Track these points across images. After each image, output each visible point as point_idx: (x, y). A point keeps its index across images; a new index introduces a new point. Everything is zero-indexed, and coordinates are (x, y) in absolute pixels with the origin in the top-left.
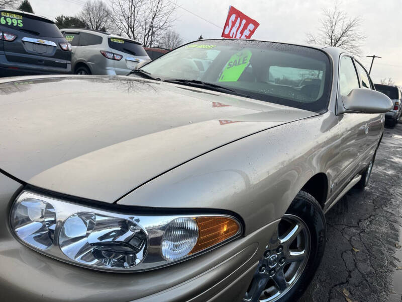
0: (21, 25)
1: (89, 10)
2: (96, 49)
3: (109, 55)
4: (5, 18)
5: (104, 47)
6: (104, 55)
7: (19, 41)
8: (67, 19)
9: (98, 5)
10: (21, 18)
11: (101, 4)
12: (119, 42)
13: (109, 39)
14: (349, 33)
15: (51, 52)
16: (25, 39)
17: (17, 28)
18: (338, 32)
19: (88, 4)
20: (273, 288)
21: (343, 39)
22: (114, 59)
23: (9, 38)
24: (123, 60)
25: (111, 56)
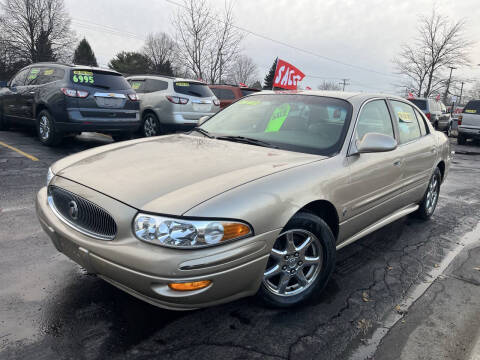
0: (92, 82)
1: (151, 43)
2: (162, 95)
3: (175, 100)
4: (77, 76)
5: (170, 92)
6: (171, 101)
7: (91, 96)
8: (128, 55)
9: (161, 37)
10: (91, 73)
11: (164, 36)
12: (185, 85)
13: (175, 83)
14: (454, 39)
15: (120, 104)
16: (97, 94)
17: (89, 84)
18: (439, 39)
19: (151, 38)
20: (297, 285)
21: (448, 46)
22: (180, 103)
23: (82, 94)
24: (189, 103)
25: (177, 100)
